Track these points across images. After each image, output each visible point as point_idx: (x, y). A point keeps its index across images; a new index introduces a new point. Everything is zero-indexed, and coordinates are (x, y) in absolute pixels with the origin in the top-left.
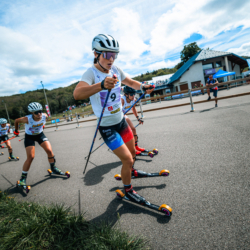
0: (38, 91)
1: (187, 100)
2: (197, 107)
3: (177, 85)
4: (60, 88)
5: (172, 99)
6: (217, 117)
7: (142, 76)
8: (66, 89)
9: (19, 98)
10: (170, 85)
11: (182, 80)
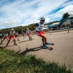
0: (20, 27)
3: (61, 25)
4: (26, 26)
7: (50, 23)
8: (27, 26)
9: (15, 28)
10: (59, 26)
11: (63, 24)
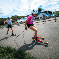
1: (39, 21)
2: (41, 23)
3: (37, 18)
5: (35, 21)
6: (45, 25)
